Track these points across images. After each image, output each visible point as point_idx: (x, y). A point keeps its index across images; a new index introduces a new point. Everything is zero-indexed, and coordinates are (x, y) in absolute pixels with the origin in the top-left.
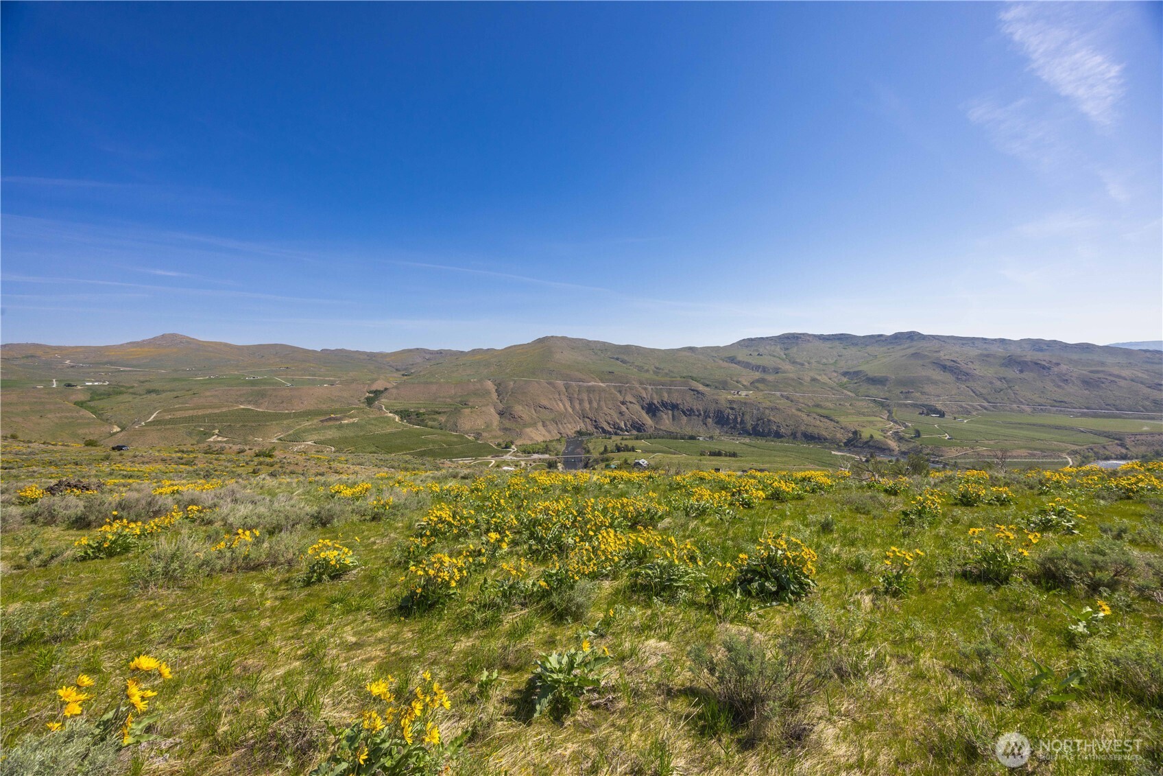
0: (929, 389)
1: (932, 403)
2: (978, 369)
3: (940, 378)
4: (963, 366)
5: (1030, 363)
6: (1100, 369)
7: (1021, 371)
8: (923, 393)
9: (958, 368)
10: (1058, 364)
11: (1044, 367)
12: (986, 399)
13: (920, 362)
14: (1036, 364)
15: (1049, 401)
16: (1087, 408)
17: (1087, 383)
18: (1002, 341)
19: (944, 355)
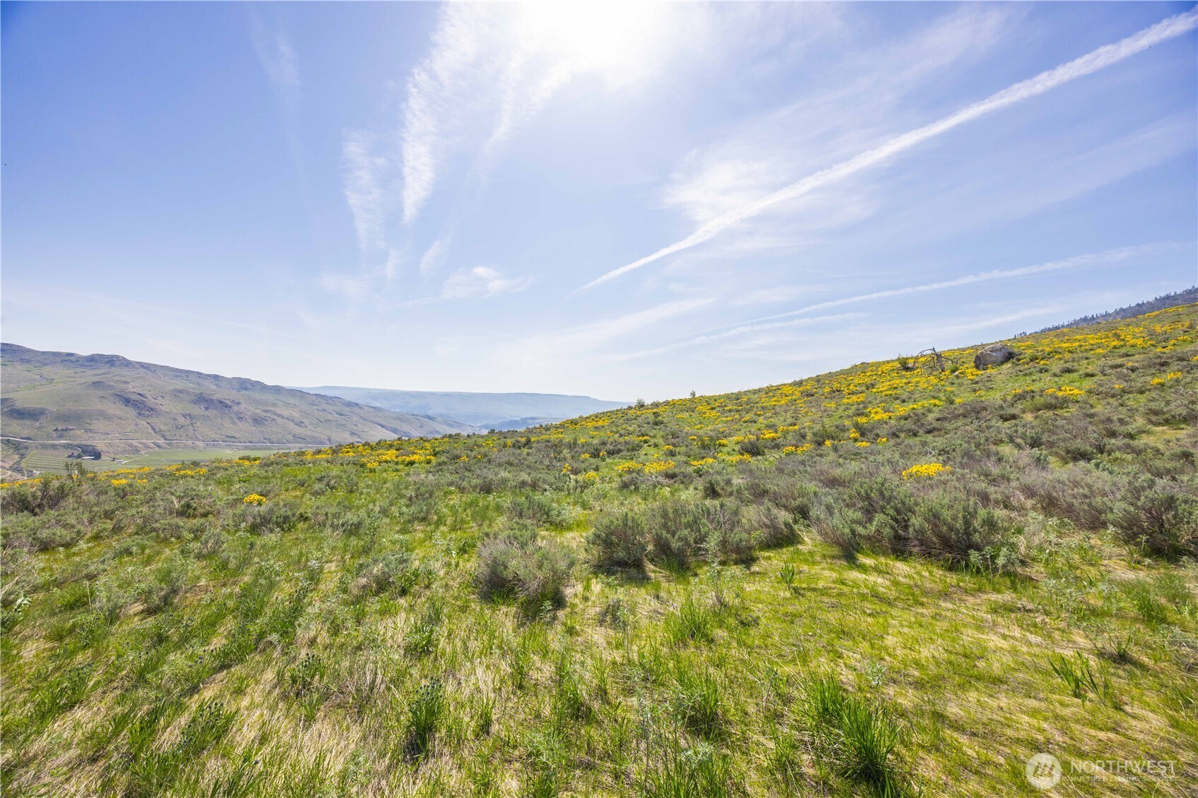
0: (99, 425)
1: (94, 443)
2: (166, 405)
3: (118, 413)
4: (150, 401)
5: (216, 402)
6: (271, 409)
7: (207, 409)
8: (87, 430)
9: (143, 402)
10: (239, 403)
11: (227, 406)
12: (164, 437)
13: (100, 393)
14: (221, 402)
15: (222, 437)
16: (250, 442)
17: (257, 421)
18: (216, 377)
19: (133, 388)
